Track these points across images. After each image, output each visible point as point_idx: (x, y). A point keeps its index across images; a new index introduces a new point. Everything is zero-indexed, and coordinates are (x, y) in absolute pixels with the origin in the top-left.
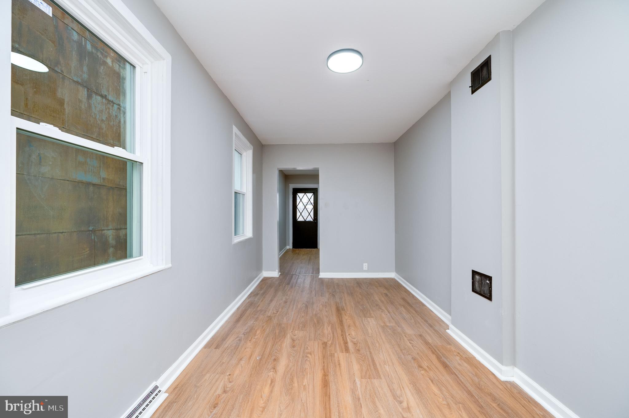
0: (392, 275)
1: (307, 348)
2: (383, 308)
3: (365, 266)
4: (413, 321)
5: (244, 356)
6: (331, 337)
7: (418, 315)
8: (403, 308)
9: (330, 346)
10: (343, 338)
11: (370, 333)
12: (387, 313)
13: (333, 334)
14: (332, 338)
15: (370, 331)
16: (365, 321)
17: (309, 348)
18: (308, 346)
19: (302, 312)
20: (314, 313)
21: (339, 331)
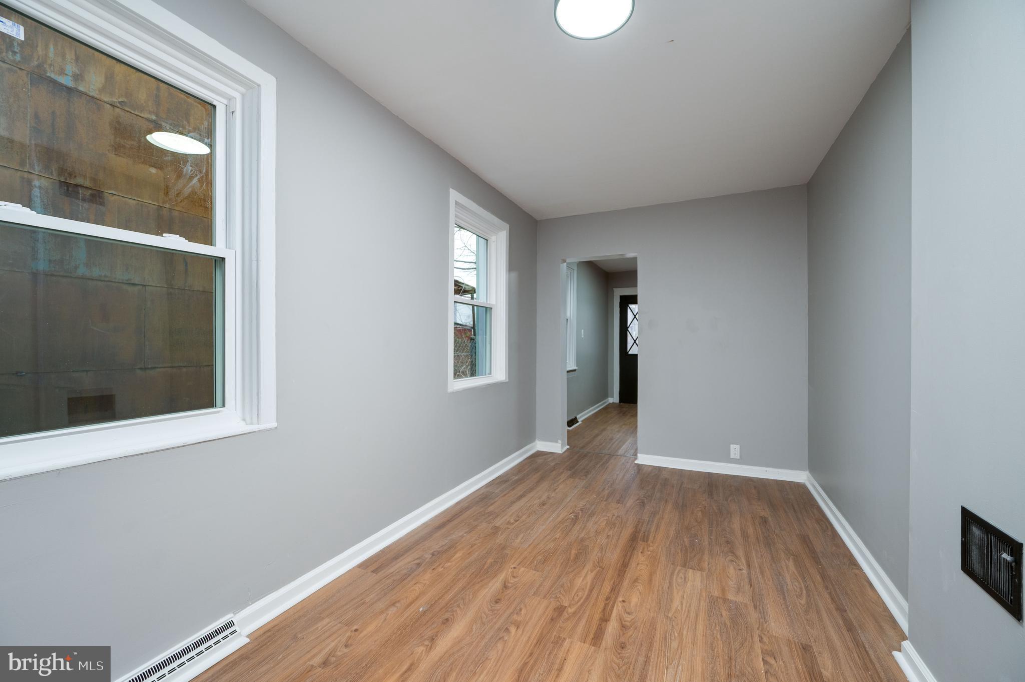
0: (801, 477)
1: (521, 610)
2: (740, 553)
3: (735, 450)
4: (803, 602)
5: (403, 599)
6: (581, 598)
7: (827, 588)
8: (791, 561)
9: (568, 619)
10: (606, 605)
11: (673, 609)
12: (742, 567)
13: (591, 591)
14: (582, 601)
15: (676, 603)
16: (678, 575)
17: (523, 612)
18: (525, 606)
19: (559, 530)
20: (582, 535)
21: (607, 588)
